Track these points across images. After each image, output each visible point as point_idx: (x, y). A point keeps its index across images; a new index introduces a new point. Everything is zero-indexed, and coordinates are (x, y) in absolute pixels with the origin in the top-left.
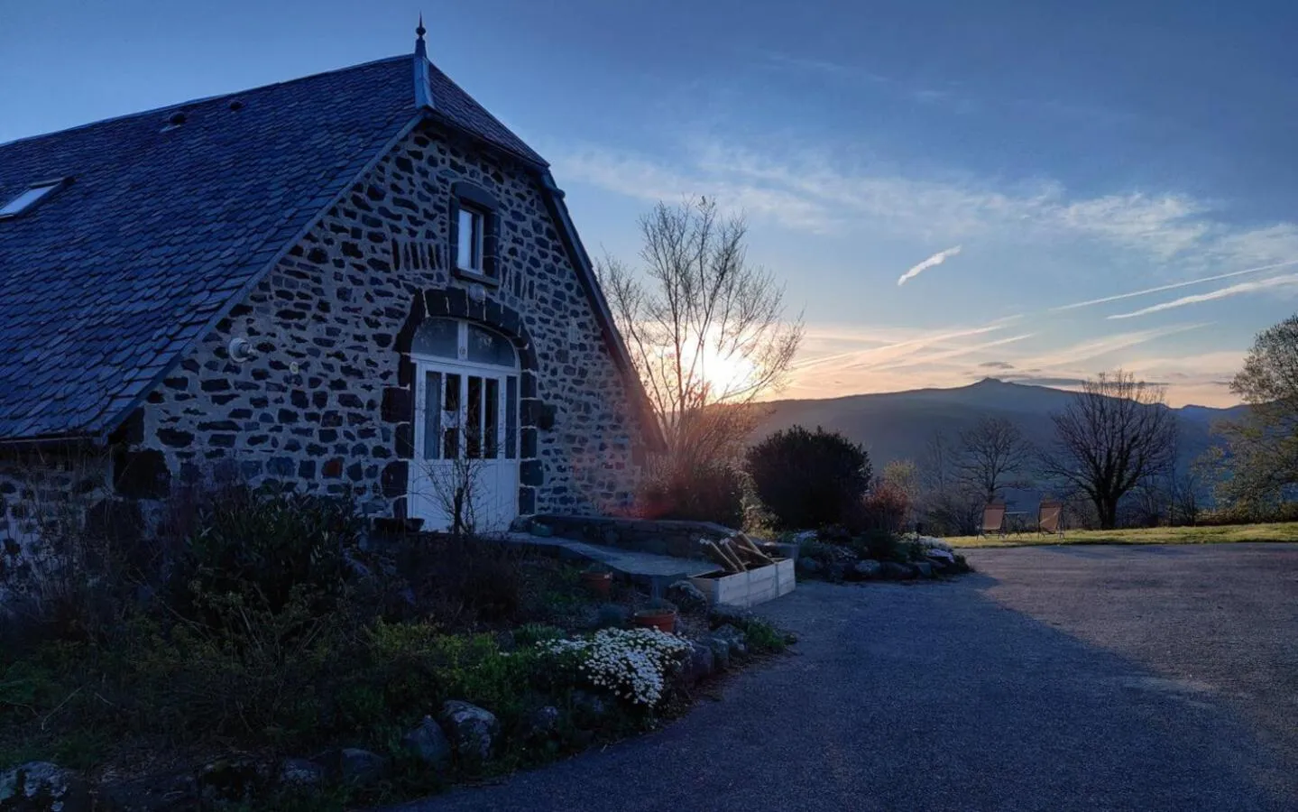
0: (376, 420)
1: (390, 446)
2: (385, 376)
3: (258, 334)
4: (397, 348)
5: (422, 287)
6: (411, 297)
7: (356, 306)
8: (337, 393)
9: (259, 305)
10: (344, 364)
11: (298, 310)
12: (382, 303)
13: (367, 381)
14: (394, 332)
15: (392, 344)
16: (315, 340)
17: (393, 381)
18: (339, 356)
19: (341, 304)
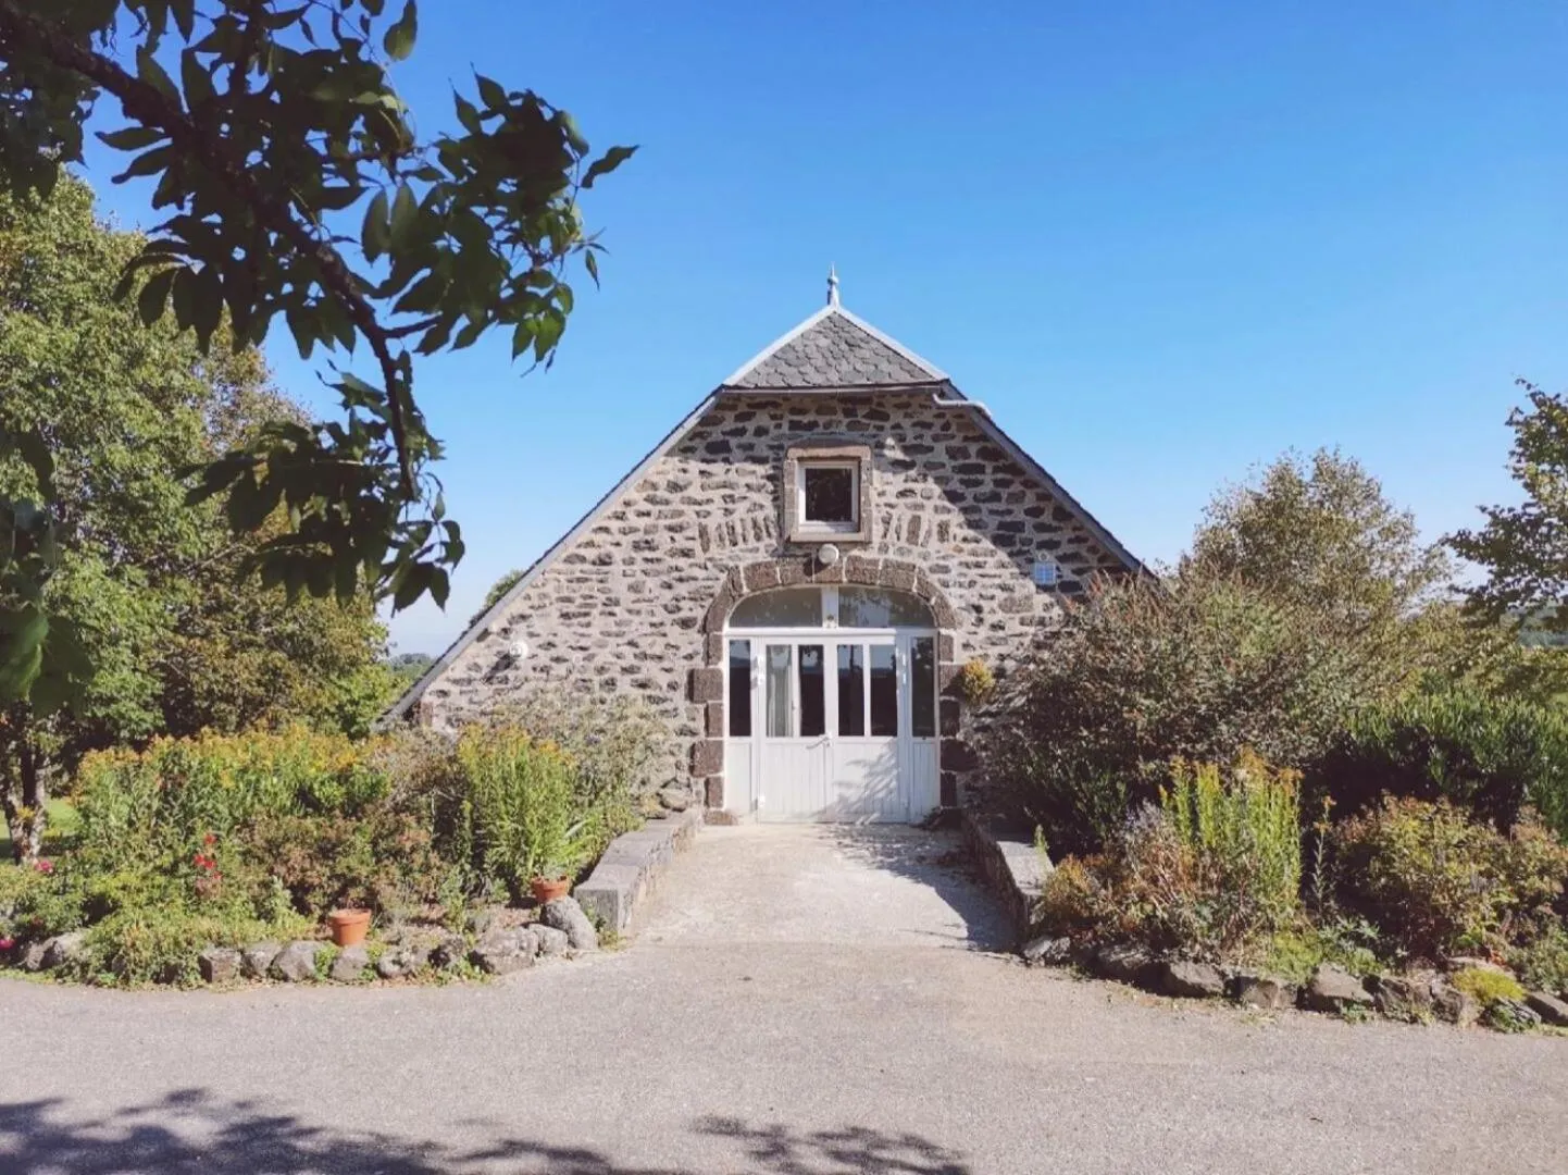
0: (679, 699)
1: (700, 724)
2: (689, 657)
3: (538, 635)
4: (704, 630)
5: (738, 563)
6: (724, 577)
7: (652, 596)
8: (628, 678)
9: (540, 612)
10: (637, 651)
11: (583, 610)
12: (682, 589)
13: (666, 664)
14: (699, 614)
15: (697, 627)
16: (602, 633)
17: (698, 663)
18: (632, 644)
19: (634, 596)
